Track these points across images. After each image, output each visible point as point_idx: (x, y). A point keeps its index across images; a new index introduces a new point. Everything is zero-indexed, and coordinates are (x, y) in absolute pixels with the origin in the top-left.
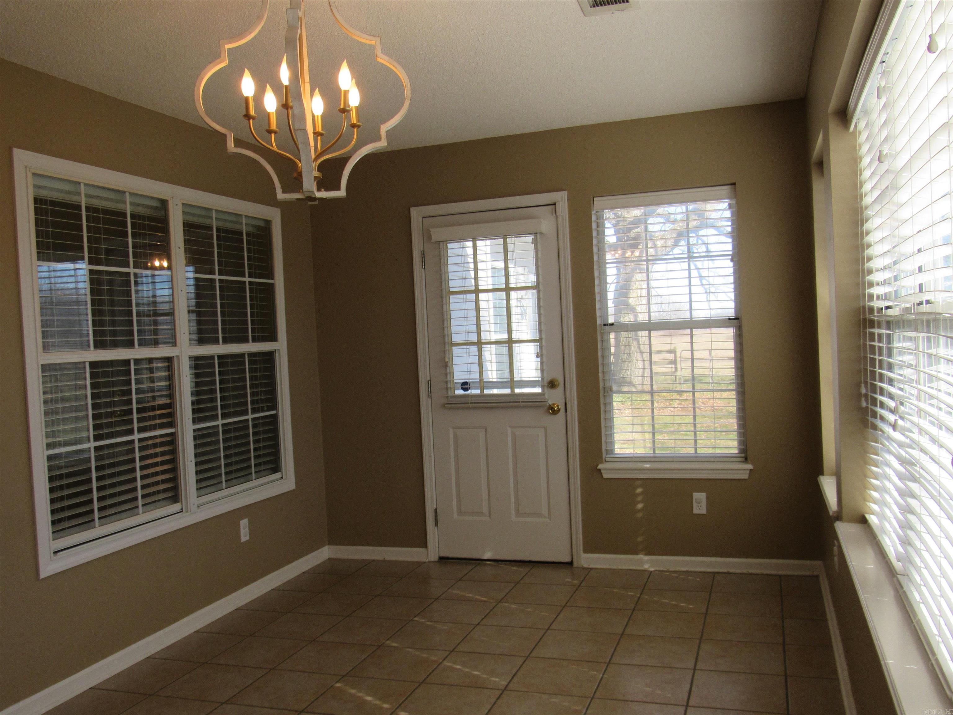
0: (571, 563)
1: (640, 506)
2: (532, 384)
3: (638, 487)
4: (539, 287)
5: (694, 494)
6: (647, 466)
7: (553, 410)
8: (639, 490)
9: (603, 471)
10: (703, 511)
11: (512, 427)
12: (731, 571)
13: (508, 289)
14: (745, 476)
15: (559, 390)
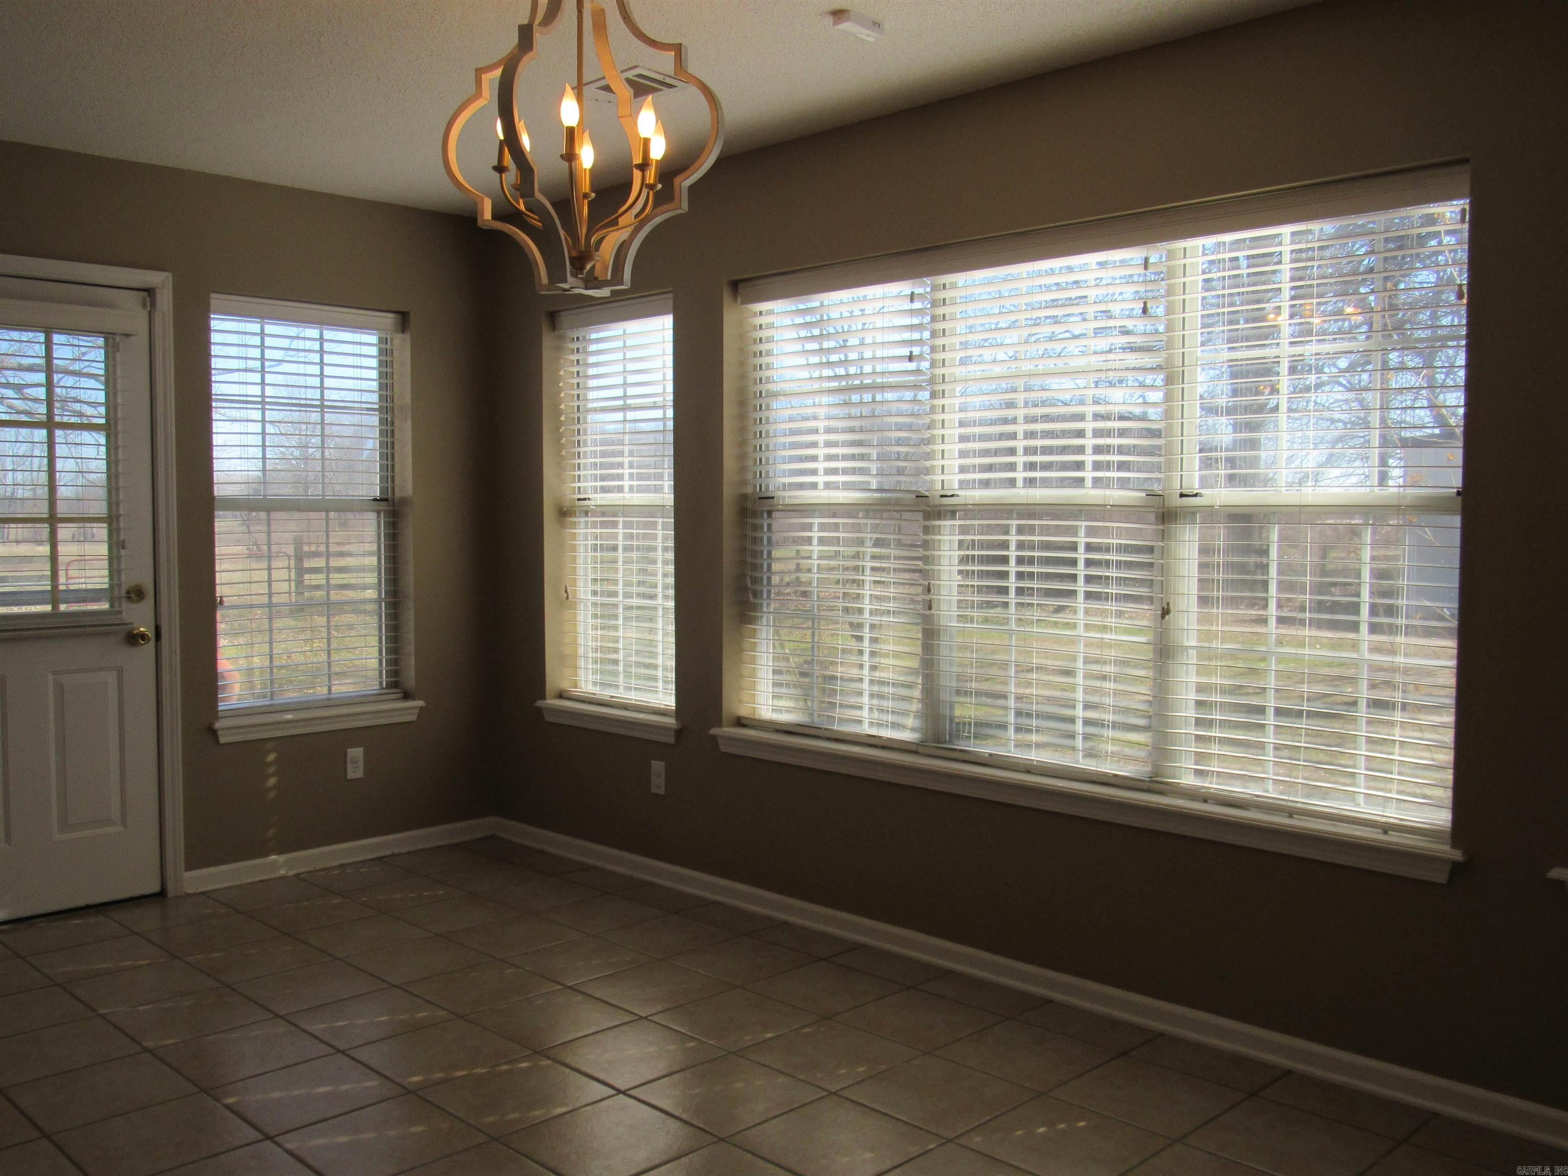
0: (161, 894)
1: (272, 781)
2: (94, 595)
3: (268, 752)
4: (110, 429)
5: (349, 750)
6: (289, 717)
7: (133, 639)
8: (271, 757)
9: (220, 733)
10: (360, 774)
11: (55, 673)
12: (396, 851)
13: (50, 425)
14: (413, 718)
15: (147, 605)
